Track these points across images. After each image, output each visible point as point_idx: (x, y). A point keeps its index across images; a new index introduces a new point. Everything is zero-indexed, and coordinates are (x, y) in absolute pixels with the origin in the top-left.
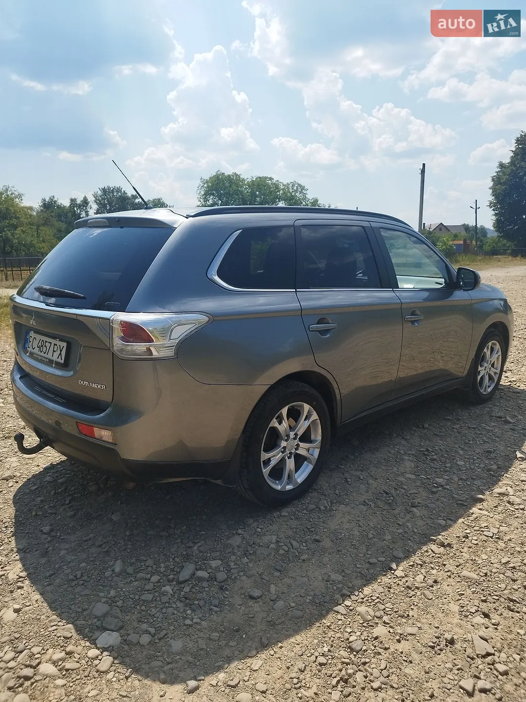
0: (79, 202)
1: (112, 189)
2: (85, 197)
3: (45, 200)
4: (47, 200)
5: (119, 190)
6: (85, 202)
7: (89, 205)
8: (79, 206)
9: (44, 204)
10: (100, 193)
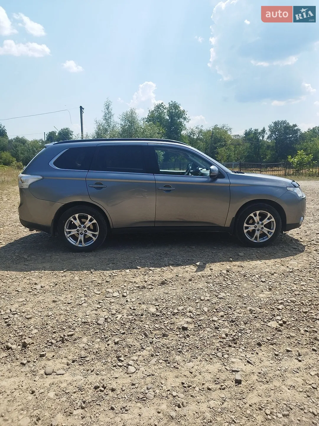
0: (259, 131)
1: (280, 122)
2: (264, 128)
3: (247, 131)
4: (248, 131)
5: (284, 122)
6: (264, 131)
7: (266, 132)
8: (260, 133)
9: (246, 133)
10: (273, 125)
